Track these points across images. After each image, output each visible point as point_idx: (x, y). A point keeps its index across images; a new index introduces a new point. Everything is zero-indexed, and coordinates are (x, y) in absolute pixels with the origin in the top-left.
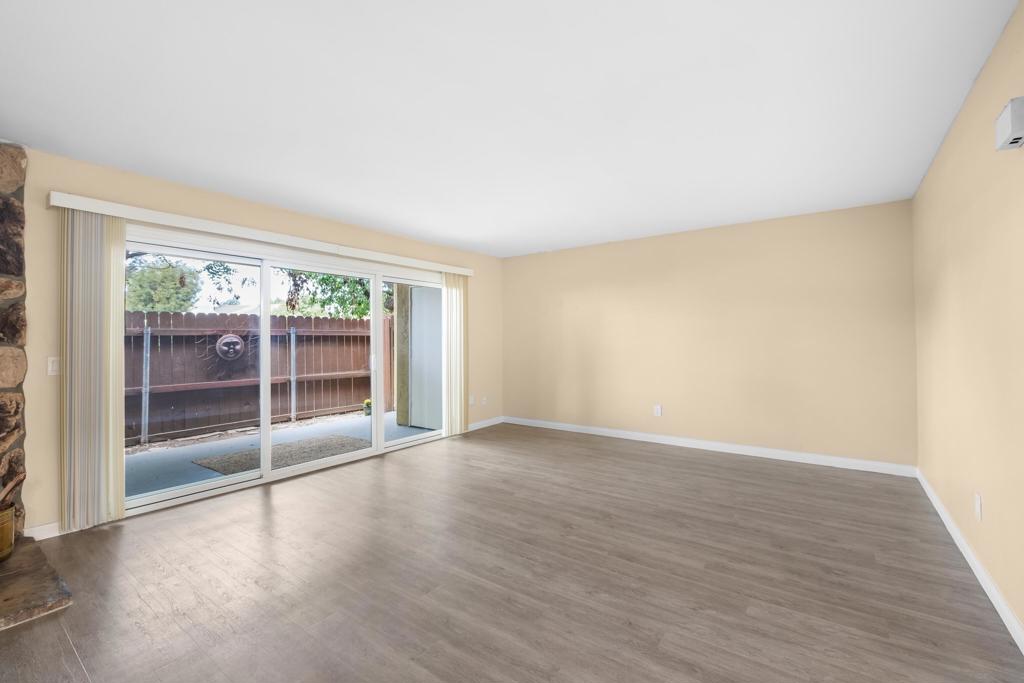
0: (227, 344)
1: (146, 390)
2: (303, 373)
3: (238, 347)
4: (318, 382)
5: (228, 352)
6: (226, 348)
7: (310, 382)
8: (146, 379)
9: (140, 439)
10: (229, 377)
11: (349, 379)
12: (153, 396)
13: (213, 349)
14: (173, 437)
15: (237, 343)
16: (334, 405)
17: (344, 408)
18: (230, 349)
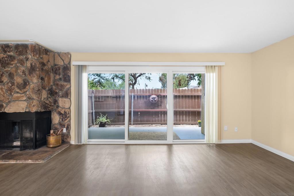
0: (153, 98)
1: (132, 110)
2: (177, 108)
3: (156, 99)
4: (183, 112)
5: (153, 100)
6: (152, 99)
7: (180, 112)
8: (132, 108)
9: (131, 123)
10: (154, 108)
11: (195, 112)
12: (134, 112)
13: (149, 100)
14: (139, 124)
15: (155, 98)
16: (189, 121)
17: (193, 122)
18: (153, 99)
